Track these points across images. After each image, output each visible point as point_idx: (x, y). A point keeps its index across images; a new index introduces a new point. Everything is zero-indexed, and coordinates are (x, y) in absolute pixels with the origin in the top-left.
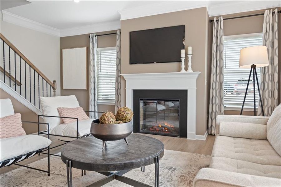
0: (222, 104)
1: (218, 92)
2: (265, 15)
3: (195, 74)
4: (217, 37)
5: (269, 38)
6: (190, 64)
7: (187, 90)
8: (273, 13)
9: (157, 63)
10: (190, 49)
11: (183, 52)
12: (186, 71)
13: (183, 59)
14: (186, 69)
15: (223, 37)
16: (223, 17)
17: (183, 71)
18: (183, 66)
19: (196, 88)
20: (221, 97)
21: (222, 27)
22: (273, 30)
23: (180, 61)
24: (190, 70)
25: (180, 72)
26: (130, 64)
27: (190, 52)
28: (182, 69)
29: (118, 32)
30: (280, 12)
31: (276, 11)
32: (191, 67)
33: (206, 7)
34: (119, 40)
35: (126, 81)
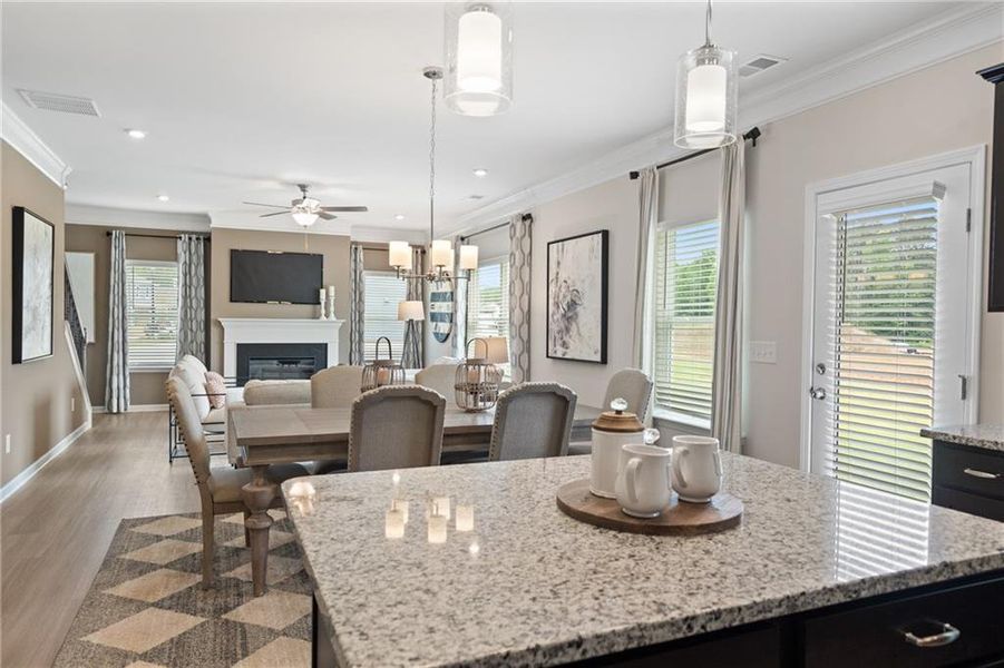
3: (338, 322)
6: (332, 309)
7: (326, 345)
10: (332, 289)
11: (323, 292)
12: (327, 318)
13: (323, 301)
14: (327, 316)
15: (364, 272)
16: (362, 246)
17: (323, 318)
18: (323, 311)
19: (337, 342)
21: (361, 259)
23: (319, 303)
24: (333, 317)
25: (318, 319)
26: (231, 301)
27: (332, 293)
28: (321, 315)
29: (185, 237)
30: (424, 252)
31: (419, 251)
32: (334, 313)
33: (350, 237)
34: (188, 253)
35: (224, 329)
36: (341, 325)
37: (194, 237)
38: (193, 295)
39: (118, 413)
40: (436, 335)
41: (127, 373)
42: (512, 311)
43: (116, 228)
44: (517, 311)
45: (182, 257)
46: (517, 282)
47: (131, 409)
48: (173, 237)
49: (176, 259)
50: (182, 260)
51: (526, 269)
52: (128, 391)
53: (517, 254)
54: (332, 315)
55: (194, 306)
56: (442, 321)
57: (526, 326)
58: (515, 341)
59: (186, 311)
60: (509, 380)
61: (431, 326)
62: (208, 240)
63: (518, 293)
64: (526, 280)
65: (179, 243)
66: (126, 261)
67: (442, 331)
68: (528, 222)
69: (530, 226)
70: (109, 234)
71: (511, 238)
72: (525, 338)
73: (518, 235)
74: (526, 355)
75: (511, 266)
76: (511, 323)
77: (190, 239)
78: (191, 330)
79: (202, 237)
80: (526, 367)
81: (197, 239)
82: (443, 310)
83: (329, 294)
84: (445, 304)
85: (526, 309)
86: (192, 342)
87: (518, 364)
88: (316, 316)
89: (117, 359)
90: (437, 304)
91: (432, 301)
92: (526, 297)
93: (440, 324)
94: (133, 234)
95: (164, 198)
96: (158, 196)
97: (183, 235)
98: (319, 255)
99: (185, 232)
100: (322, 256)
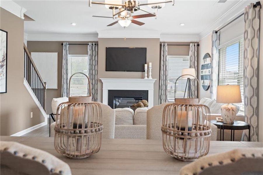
0: (167, 99)
1: (164, 92)
2: (190, 46)
3: (153, 80)
4: (164, 56)
5: (192, 60)
6: (150, 73)
7: (148, 91)
8: (195, 45)
9: (127, 71)
10: (150, 64)
11: (146, 65)
12: (148, 78)
13: (146, 70)
14: (148, 77)
15: (168, 57)
16: (167, 43)
17: (146, 78)
18: (146, 75)
19: (153, 89)
20: (166, 95)
21: (167, 50)
22: (194, 55)
23: (144, 71)
24: (150, 78)
25: (144, 78)
26: (106, 71)
27: (150, 66)
28: (145, 77)
29: (90, 44)
30: (198, 45)
31: (196, 44)
32: (151, 76)
33: (159, 39)
34: (91, 51)
35: (103, 83)
36: (154, 81)
40: (204, 86)
42: (245, 68)
43: (65, 42)
44: (249, 69)
45: (89, 52)
46: (249, 50)
48: (86, 44)
49: (87, 54)
51: (256, 40)
53: (250, 30)
54: (150, 76)
56: (206, 79)
57: (255, 78)
58: (247, 89)
60: (243, 114)
61: (201, 82)
63: (249, 56)
64: (256, 47)
65: (88, 46)
66: (68, 55)
67: (206, 85)
68: (257, 9)
69: (260, 10)
70: (62, 44)
71: (245, 22)
72: (255, 86)
73: (250, 17)
74: (255, 98)
75: (245, 40)
76: (245, 77)
77: (92, 44)
78: (92, 84)
80: (255, 106)
81: (95, 44)
82: (207, 73)
84: (208, 70)
85: (255, 67)
87: (249, 104)
88: (143, 77)
90: (204, 70)
91: (202, 69)
92: (256, 59)
93: (205, 81)
94: (71, 44)
95: (74, 24)
96: (72, 23)
97: (89, 43)
98: (145, 48)
99: (90, 42)
100: (146, 48)
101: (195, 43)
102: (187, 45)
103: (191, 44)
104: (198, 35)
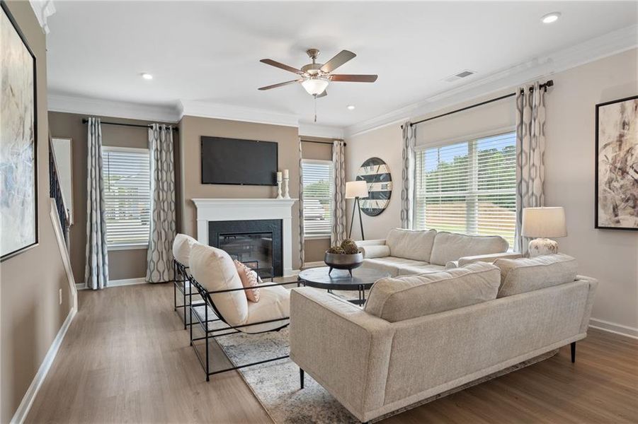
2: (335, 145)
3: (292, 201)
5: (338, 168)
6: (287, 189)
7: (282, 220)
8: (340, 144)
9: (244, 184)
10: (287, 172)
11: (280, 175)
12: (283, 197)
13: (280, 184)
14: (283, 195)
15: (303, 161)
16: (301, 138)
17: (280, 197)
18: (280, 192)
19: (291, 217)
21: (301, 149)
23: (277, 185)
24: (287, 196)
26: (203, 183)
27: (287, 176)
28: (278, 195)
29: (156, 127)
32: (289, 192)
33: (297, 128)
34: (158, 141)
35: (196, 209)
36: (293, 203)
37: (164, 126)
38: (164, 179)
39: (98, 288)
40: (366, 209)
41: (106, 252)
43: (92, 116)
47: (110, 284)
48: (145, 126)
49: (147, 146)
50: (154, 147)
52: (107, 268)
54: (287, 194)
55: (165, 188)
56: (374, 198)
59: (159, 193)
62: (176, 129)
65: (151, 132)
66: (102, 148)
67: (374, 207)
70: (85, 121)
77: (160, 128)
78: (164, 210)
79: (170, 126)
81: (166, 128)
83: (283, 176)
84: (381, 183)
86: (164, 221)
88: (273, 196)
89: (96, 238)
93: (371, 201)
94: (107, 122)
95: (148, 77)
96: (142, 74)
97: (154, 125)
98: (274, 143)
99: (156, 122)
100: (277, 144)
101: (341, 140)
102: (330, 143)
103: (336, 143)
104: (345, 128)
